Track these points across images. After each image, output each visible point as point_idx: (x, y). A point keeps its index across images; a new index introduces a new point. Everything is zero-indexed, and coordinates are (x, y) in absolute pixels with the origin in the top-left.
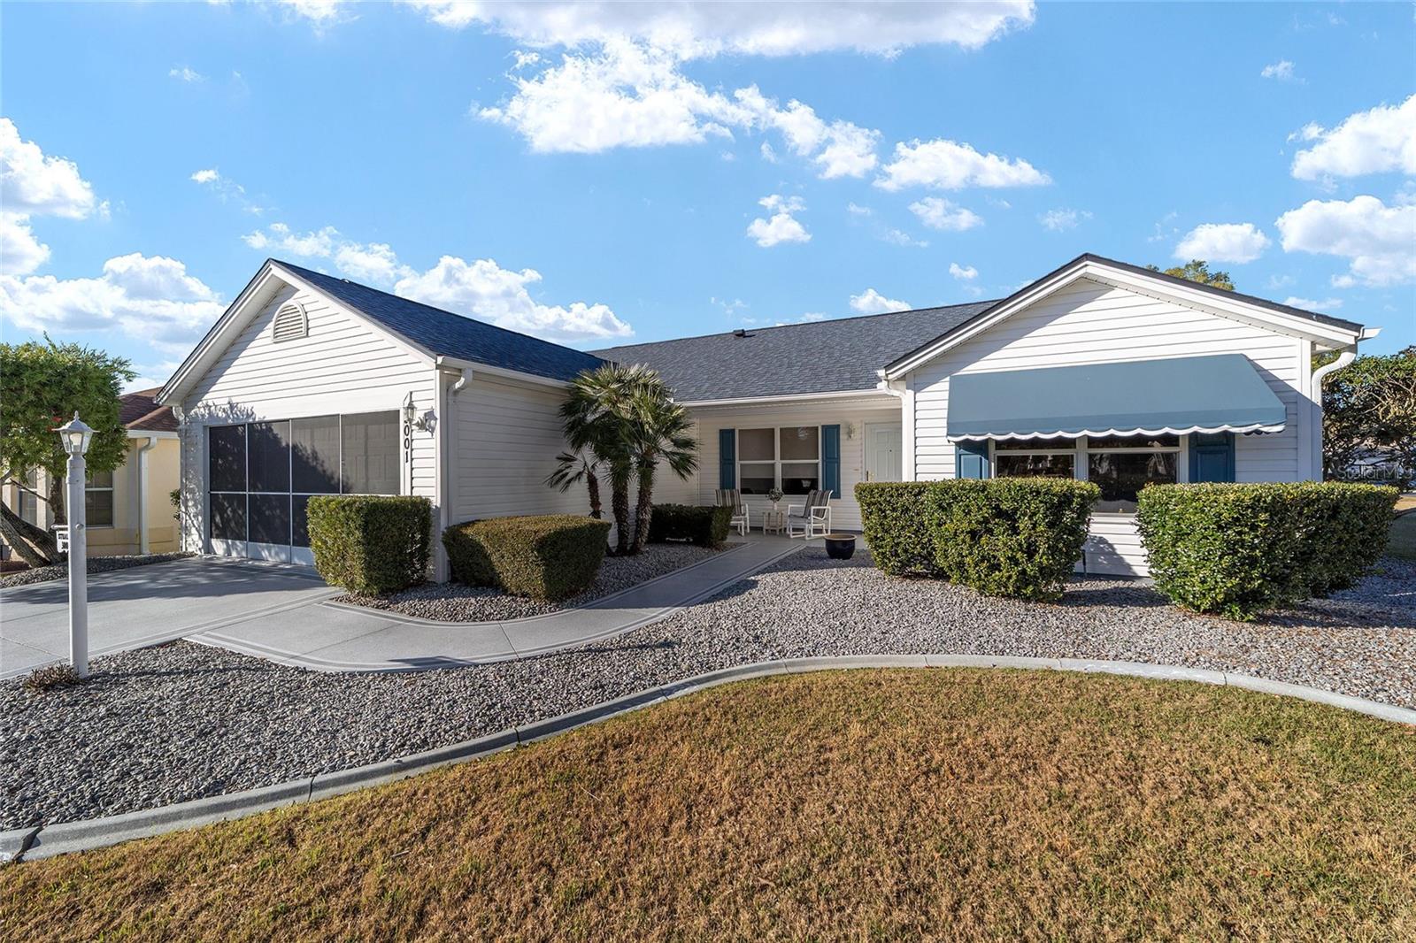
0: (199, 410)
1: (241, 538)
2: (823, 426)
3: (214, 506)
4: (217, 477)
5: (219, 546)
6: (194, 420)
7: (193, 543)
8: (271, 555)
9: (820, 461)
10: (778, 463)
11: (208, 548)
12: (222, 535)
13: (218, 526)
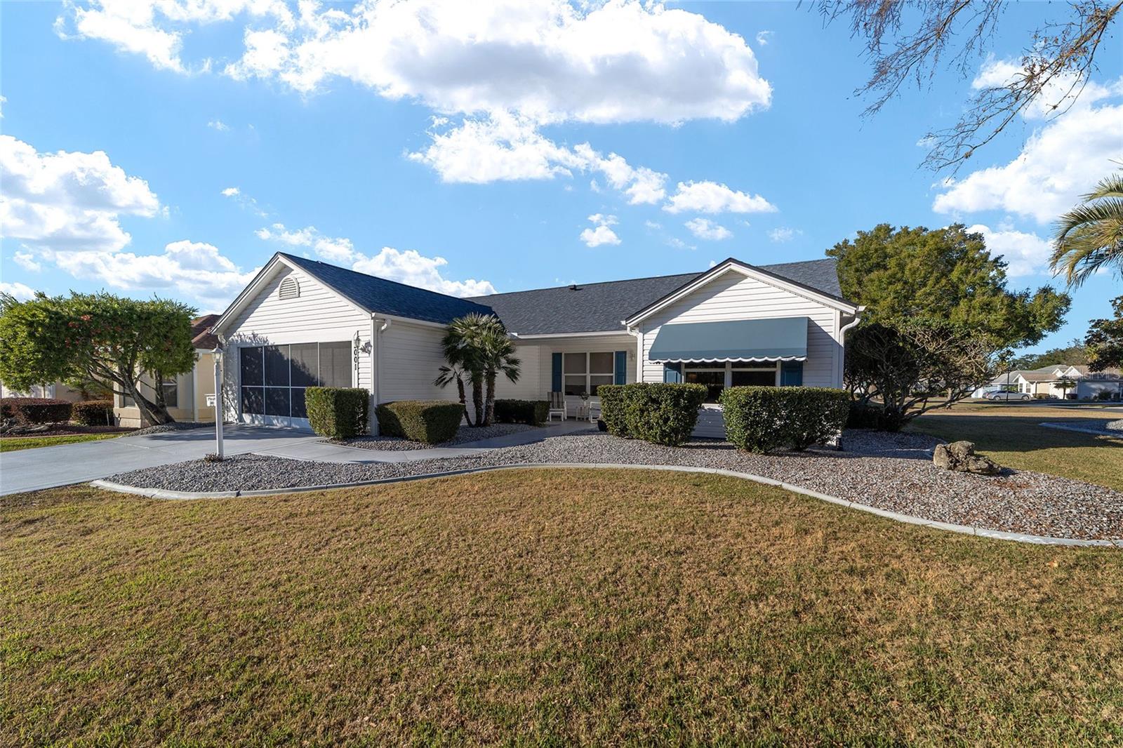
0: (234, 337)
1: (261, 413)
2: (616, 352)
3: (244, 394)
4: (245, 378)
5: (247, 418)
6: (232, 343)
7: (232, 416)
8: (278, 422)
9: (614, 374)
10: (588, 375)
11: (241, 419)
12: (249, 411)
13: (247, 406)
